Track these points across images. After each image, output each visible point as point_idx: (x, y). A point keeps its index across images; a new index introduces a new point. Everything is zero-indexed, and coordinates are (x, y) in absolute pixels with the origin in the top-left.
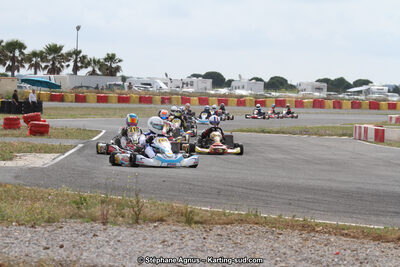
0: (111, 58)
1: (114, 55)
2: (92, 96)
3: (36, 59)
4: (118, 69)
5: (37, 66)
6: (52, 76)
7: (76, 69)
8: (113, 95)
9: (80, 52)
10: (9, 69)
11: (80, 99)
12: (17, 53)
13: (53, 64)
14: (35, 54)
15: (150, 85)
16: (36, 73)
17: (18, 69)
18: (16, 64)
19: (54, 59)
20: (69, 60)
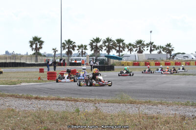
0: (169, 45)
1: (170, 44)
3: (130, 47)
4: (172, 50)
5: (131, 50)
7: (151, 50)
9: (153, 43)
10: (118, 51)
12: (121, 44)
13: (140, 49)
14: (130, 45)
15: (187, 57)
16: (131, 53)
17: (122, 52)
18: (121, 49)
19: (140, 46)
20: (147, 47)
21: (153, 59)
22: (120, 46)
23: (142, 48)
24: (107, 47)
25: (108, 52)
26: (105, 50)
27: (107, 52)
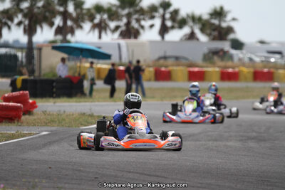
0: (219, 13)
1: (222, 8)
2: (180, 71)
4: (230, 30)
5: (101, 27)
6: (123, 42)
7: (164, 30)
8: (214, 70)
10: (59, 31)
11: (162, 76)
13: (128, 24)
14: (99, 9)
15: (280, 53)
16: (100, 37)
17: (72, 32)
18: (69, 23)
19: (129, 16)
20: (152, 17)
21: (177, 58)
22: (65, 15)
23: (138, 21)
24: (25, 16)
25: (30, 31)
26: (19, 24)
27: (25, 31)
